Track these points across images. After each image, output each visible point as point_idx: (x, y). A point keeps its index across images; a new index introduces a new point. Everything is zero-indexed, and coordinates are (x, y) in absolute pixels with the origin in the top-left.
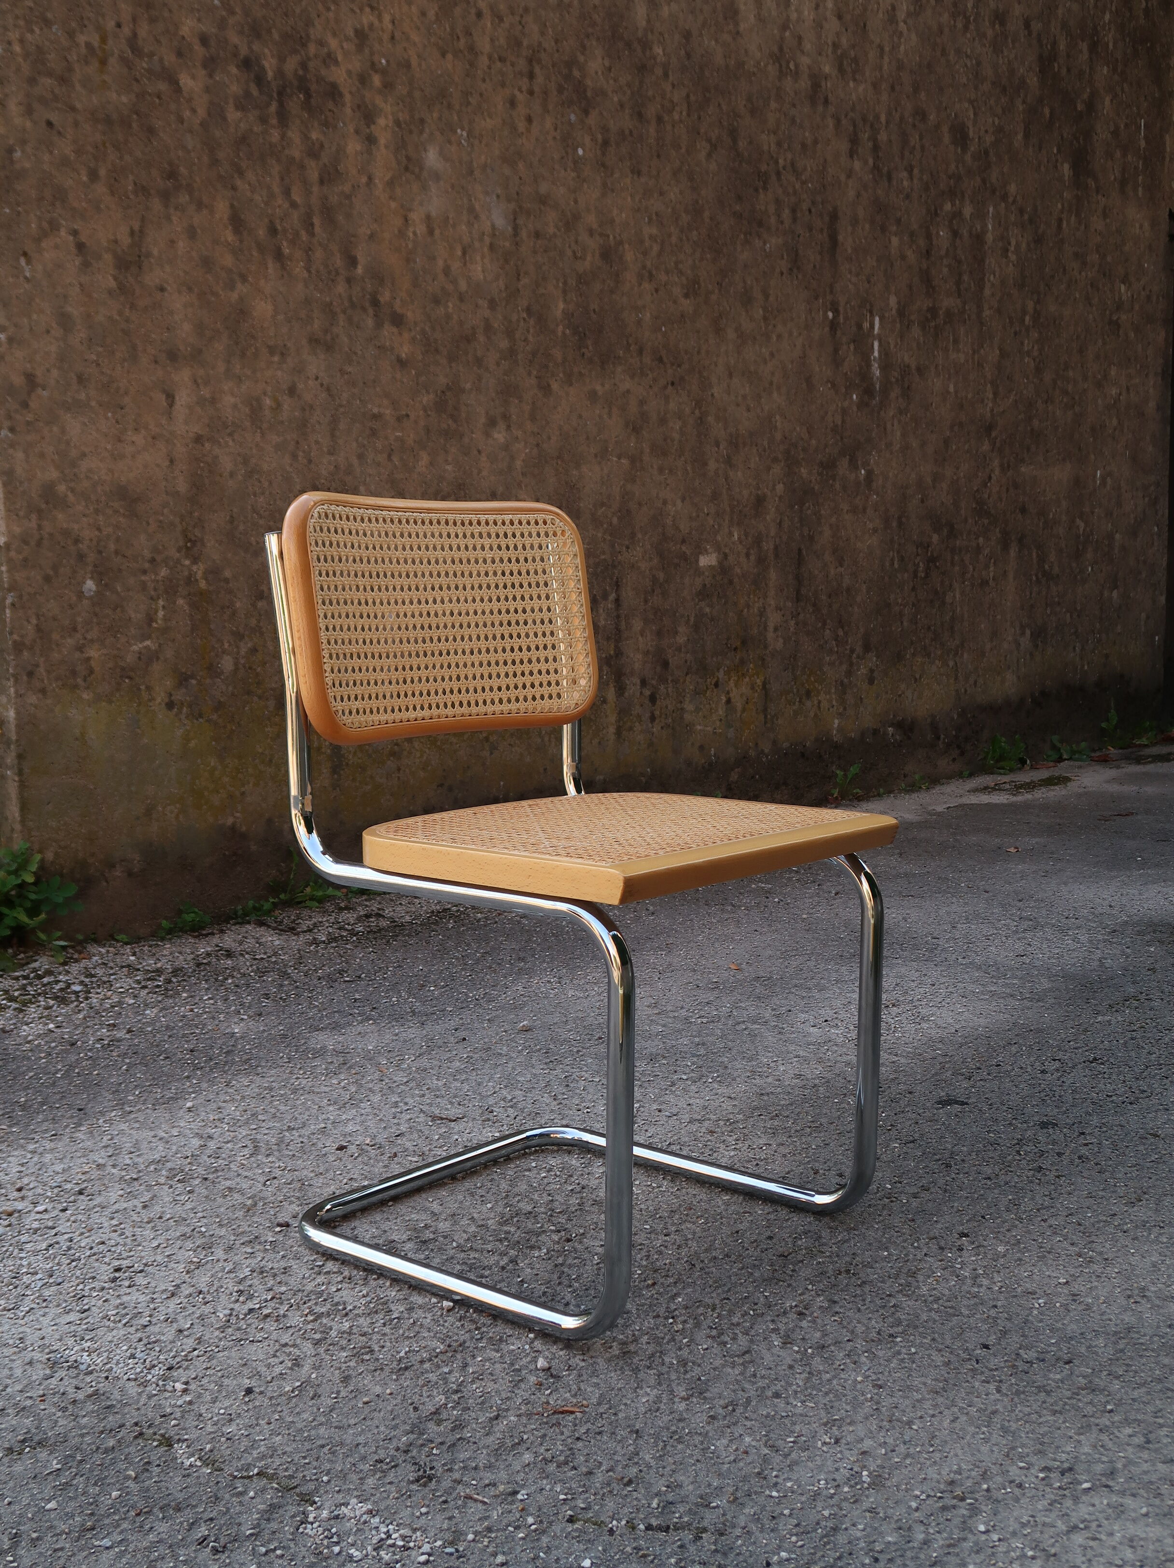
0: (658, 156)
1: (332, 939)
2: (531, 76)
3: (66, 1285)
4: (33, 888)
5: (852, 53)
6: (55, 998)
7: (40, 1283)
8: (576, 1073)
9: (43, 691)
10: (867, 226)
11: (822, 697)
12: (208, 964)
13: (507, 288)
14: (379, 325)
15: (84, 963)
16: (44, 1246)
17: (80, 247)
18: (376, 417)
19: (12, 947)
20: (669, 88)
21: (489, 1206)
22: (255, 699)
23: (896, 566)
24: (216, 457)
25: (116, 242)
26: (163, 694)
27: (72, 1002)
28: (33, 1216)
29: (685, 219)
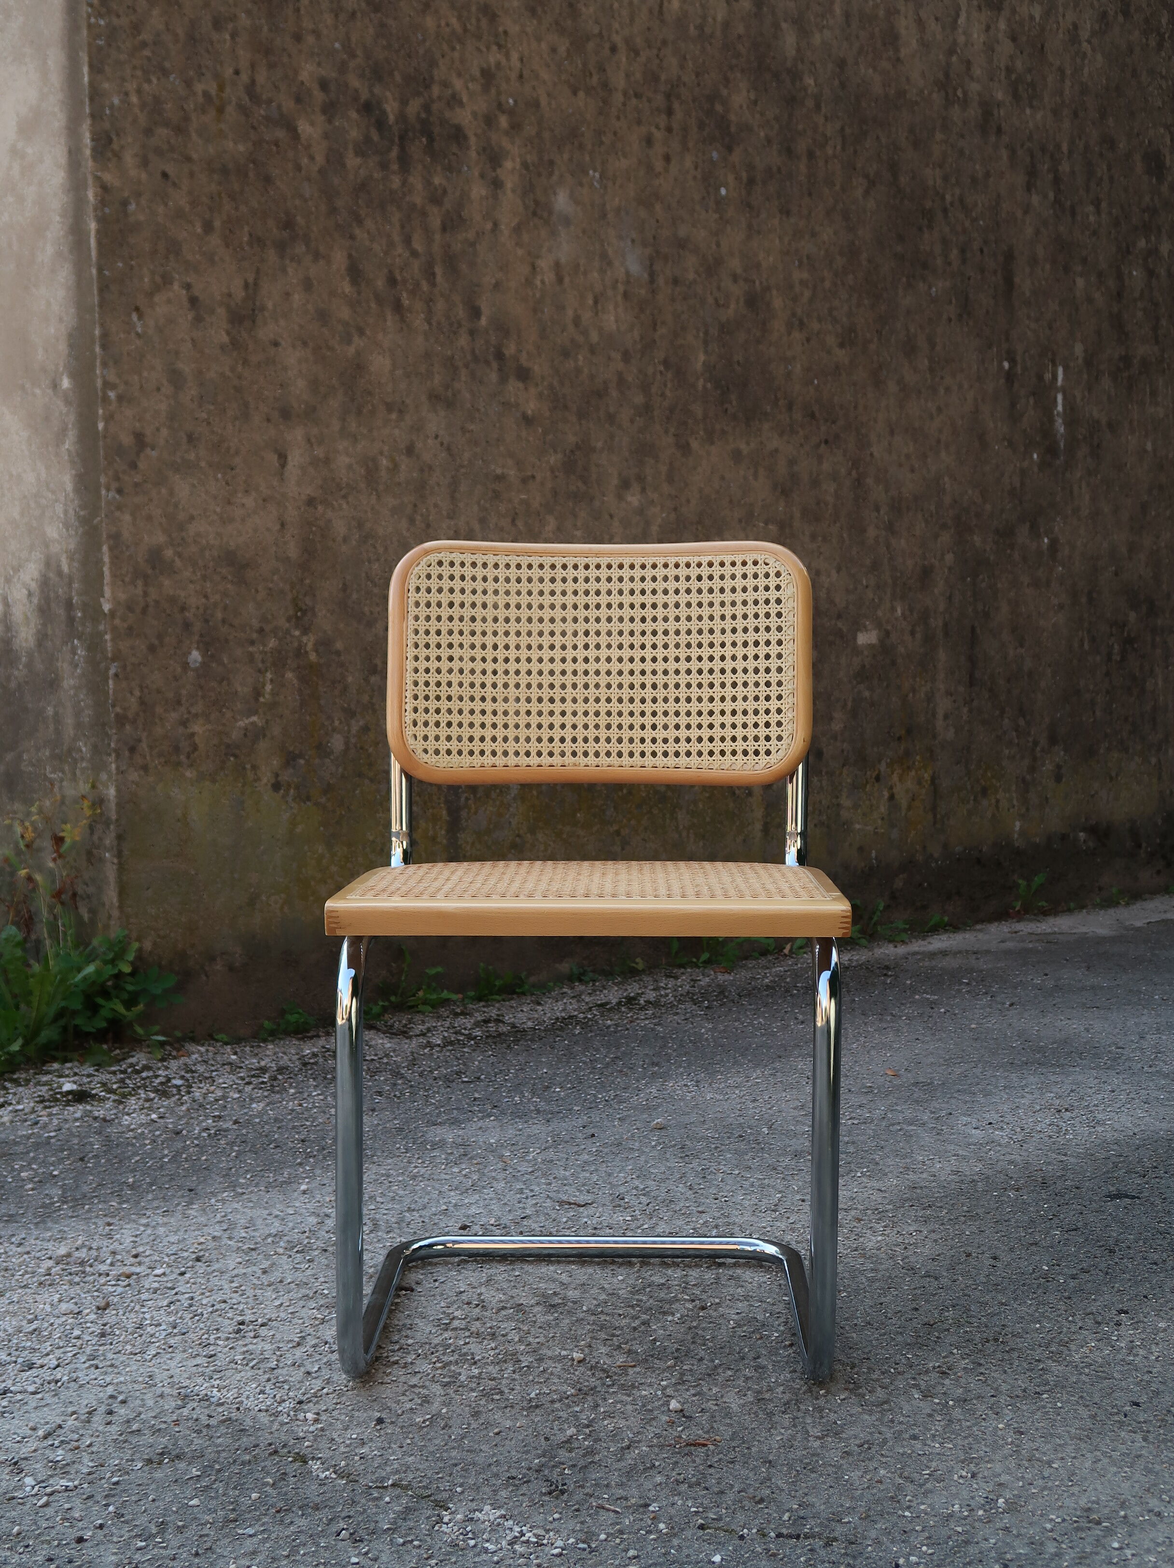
0: (810, 194)
1: (447, 1043)
2: (670, 112)
3: (191, 1335)
4: (129, 979)
5: (1029, 78)
6: (156, 1091)
7: (164, 1333)
8: (713, 1166)
9: (145, 768)
10: (1048, 267)
11: (1001, 795)
12: (316, 1063)
13: (642, 338)
14: (503, 380)
15: (183, 1060)
16: (165, 1303)
17: (193, 301)
18: (500, 478)
19: (106, 1042)
20: (821, 120)
21: (620, 1278)
22: (367, 781)
23: (1086, 647)
24: (330, 521)
25: (230, 295)
26: (269, 774)
27: (174, 1095)
28: (151, 1278)
29: (840, 262)
